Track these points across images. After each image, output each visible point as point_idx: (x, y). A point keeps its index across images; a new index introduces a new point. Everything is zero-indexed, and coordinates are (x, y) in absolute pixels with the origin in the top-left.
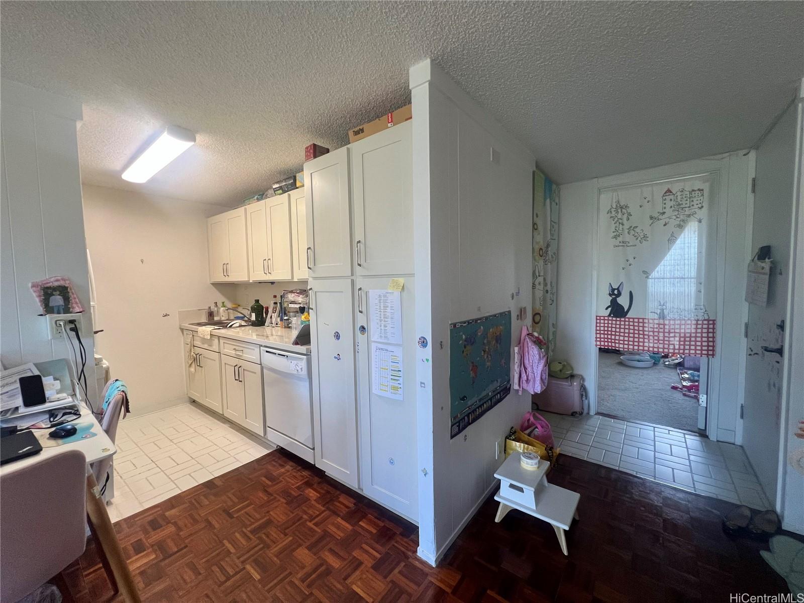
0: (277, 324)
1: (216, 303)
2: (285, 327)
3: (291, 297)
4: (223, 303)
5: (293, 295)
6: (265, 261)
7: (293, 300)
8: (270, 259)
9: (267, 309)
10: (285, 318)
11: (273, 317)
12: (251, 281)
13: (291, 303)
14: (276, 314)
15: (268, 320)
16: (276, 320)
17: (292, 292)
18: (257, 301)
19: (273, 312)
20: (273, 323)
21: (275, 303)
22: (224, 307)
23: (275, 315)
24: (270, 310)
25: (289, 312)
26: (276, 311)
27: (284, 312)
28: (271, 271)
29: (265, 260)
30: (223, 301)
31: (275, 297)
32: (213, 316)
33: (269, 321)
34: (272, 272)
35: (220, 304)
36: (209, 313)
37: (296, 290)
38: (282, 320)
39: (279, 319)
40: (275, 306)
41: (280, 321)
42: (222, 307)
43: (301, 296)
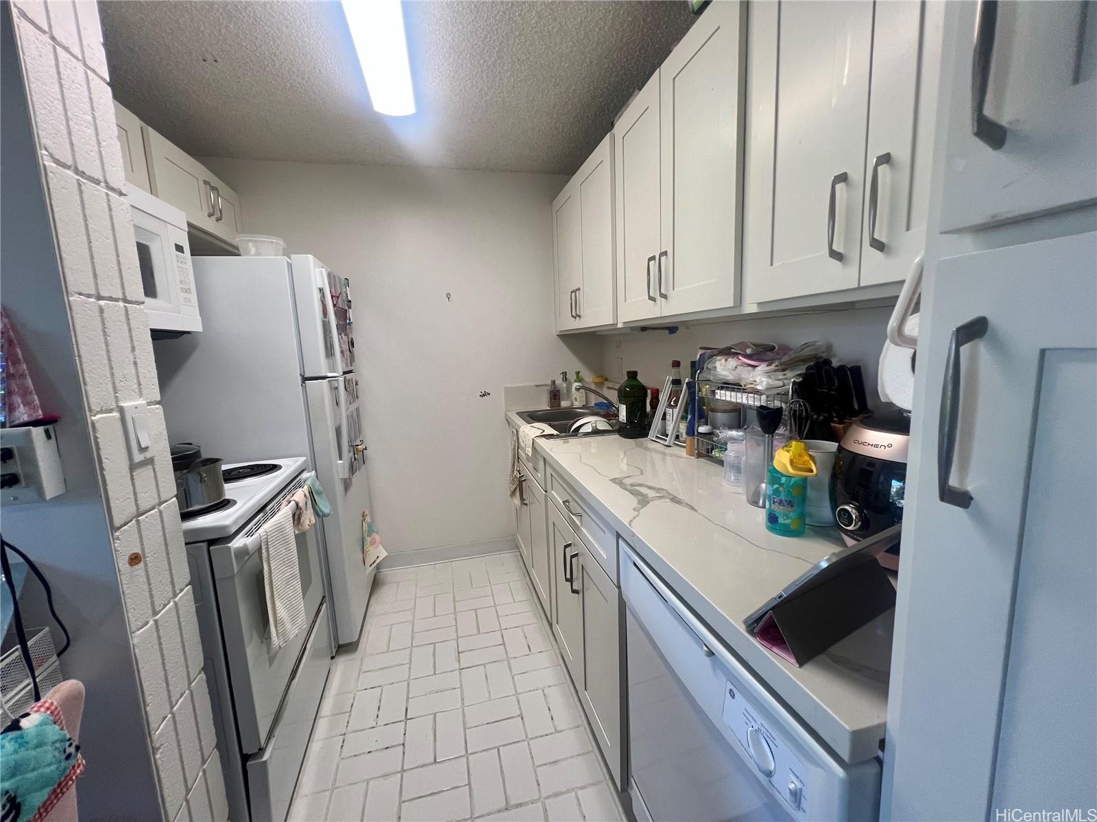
0: (677, 437)
1: (564, 374)
2: (699, 455)
3: (724, 368)
4: (578, 373)
5: (732, 362)
6: (652, 263)
7: (730, 377)
8: (665, 253)
9: (656, 394)
10: (702, 429)
11: (670, 417)
12: (620, 325)
13: (722, 388)
14: (676, 410)
15: (657, 422)
16: (676, 427)
17: (727, 352)
18: (633, 375)
19: (670, 406)
20: (669, 433)
21: (677, 382)
22: (580, 381)
23: (674, 414)
24: (663, 398)
25: (713, 410)
26: (676, 402)
27: (698, 410)
28: (667, 289)
29: (653, 258)
30: (578, 370)
31: (676, 364)
32: (559, 399)
33: (659, 426)
34: (671, 293)
35: (571, 376)
36: (551, 392)
37: (743, 345)
38: (691, 431)
39: (683, 427)
40: (676, 388)
41: (687, 434)
42: (575, 381)
43: (763, 367)
